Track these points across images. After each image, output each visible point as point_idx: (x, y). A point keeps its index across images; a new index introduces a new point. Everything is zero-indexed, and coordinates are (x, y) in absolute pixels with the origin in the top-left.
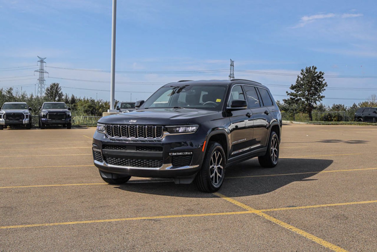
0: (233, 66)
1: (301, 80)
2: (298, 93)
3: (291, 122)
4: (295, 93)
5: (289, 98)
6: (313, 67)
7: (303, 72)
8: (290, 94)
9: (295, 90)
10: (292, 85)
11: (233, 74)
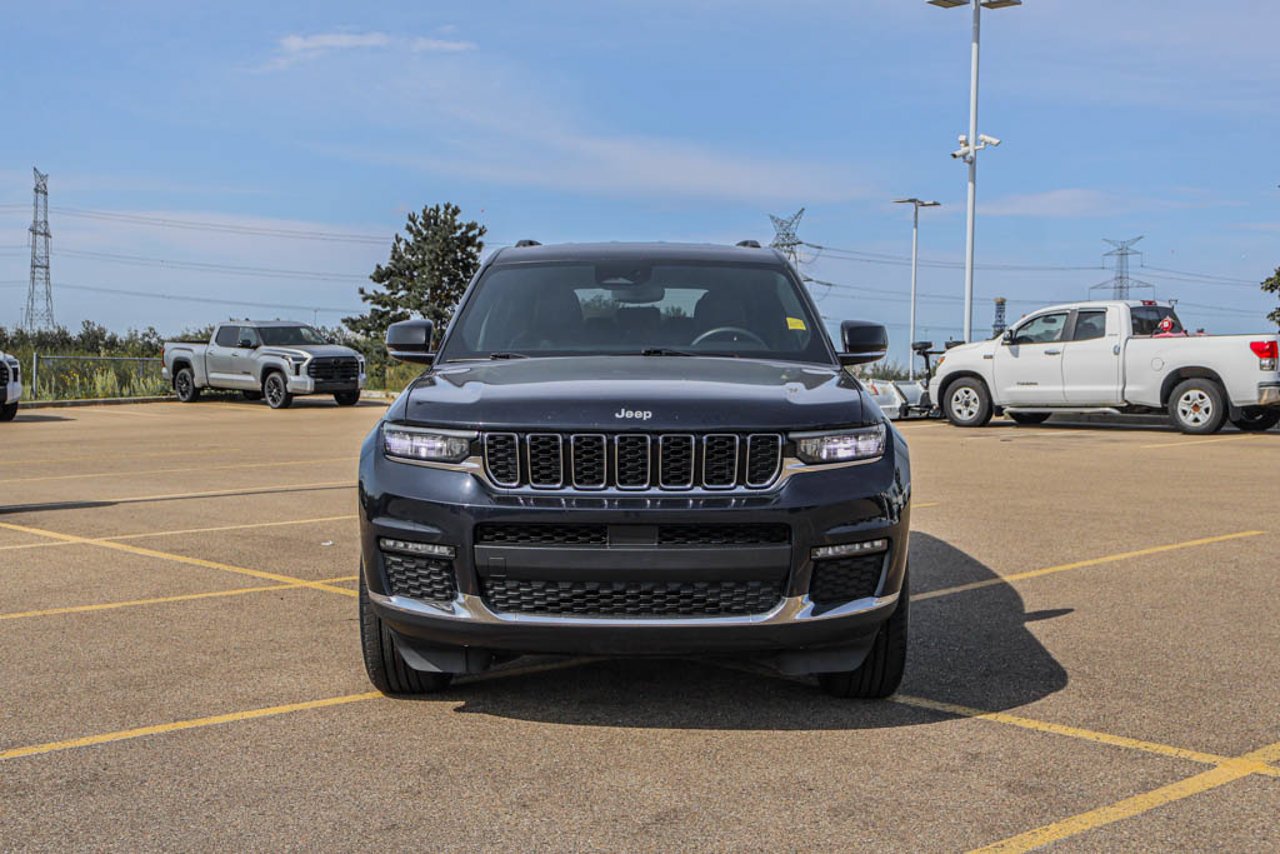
0: (46, 194)
1: (406, 250)
2: (396, 294)
3: (387, 396)
4: (388, 292)
5: (368, 314)
6: (447, 207)
7: (414, 222)
8: (373, 298)
9: (387, 283)
10: (379, 267)
11: (46, 222)
